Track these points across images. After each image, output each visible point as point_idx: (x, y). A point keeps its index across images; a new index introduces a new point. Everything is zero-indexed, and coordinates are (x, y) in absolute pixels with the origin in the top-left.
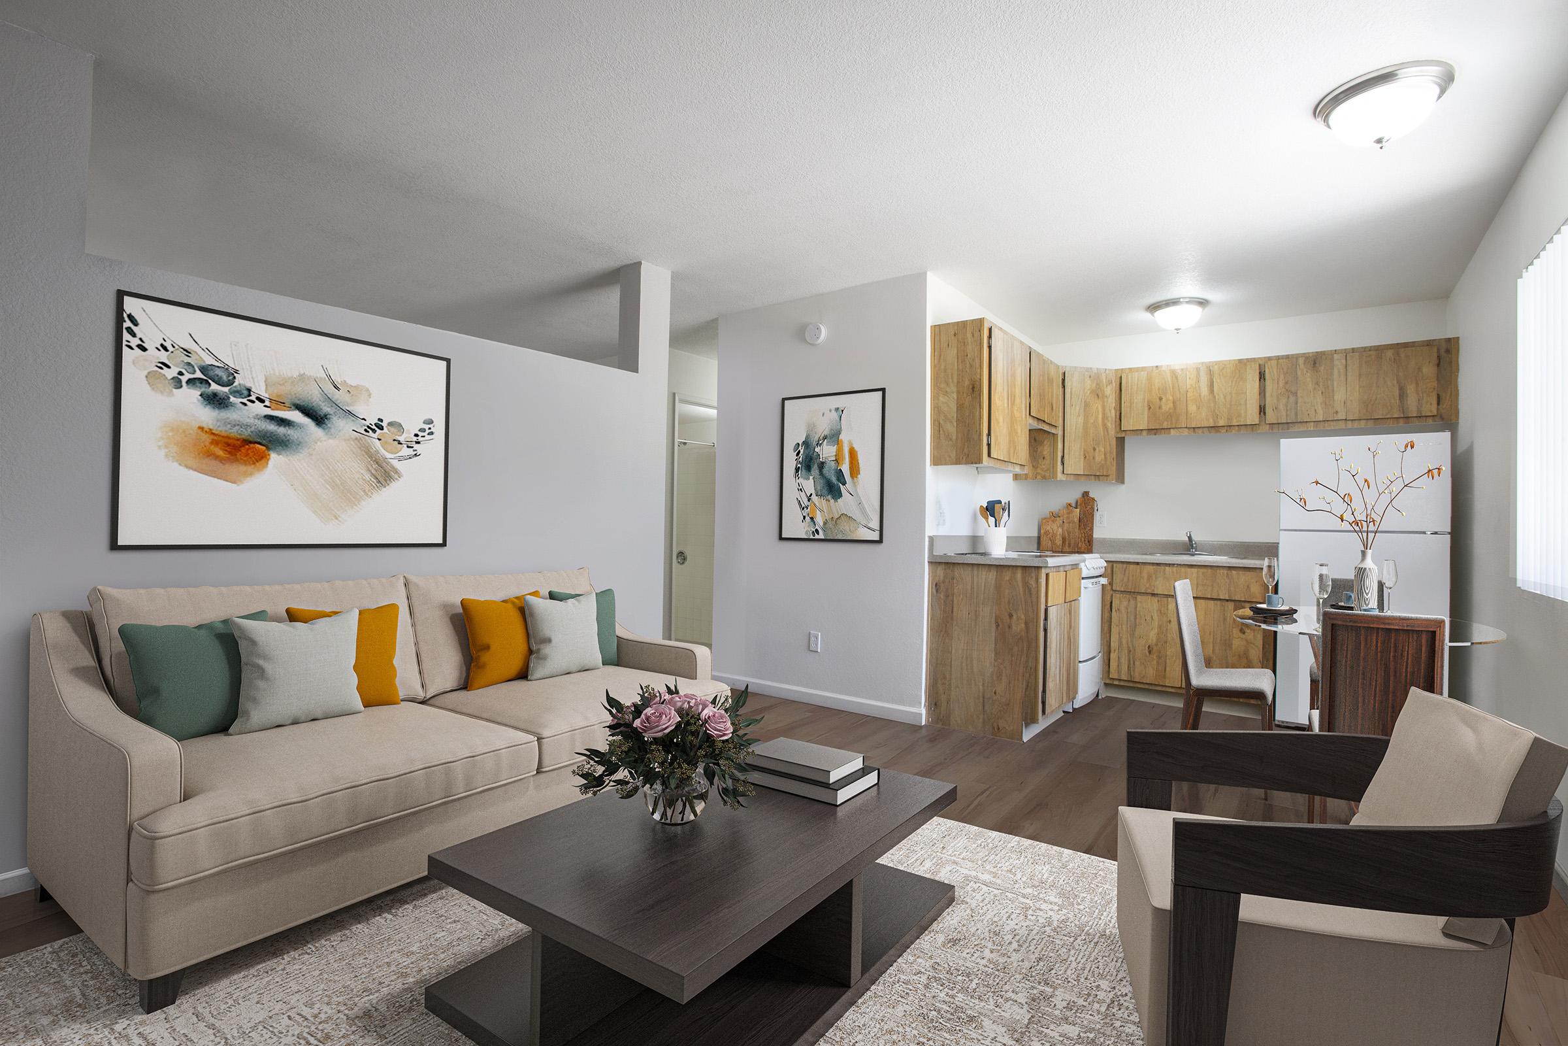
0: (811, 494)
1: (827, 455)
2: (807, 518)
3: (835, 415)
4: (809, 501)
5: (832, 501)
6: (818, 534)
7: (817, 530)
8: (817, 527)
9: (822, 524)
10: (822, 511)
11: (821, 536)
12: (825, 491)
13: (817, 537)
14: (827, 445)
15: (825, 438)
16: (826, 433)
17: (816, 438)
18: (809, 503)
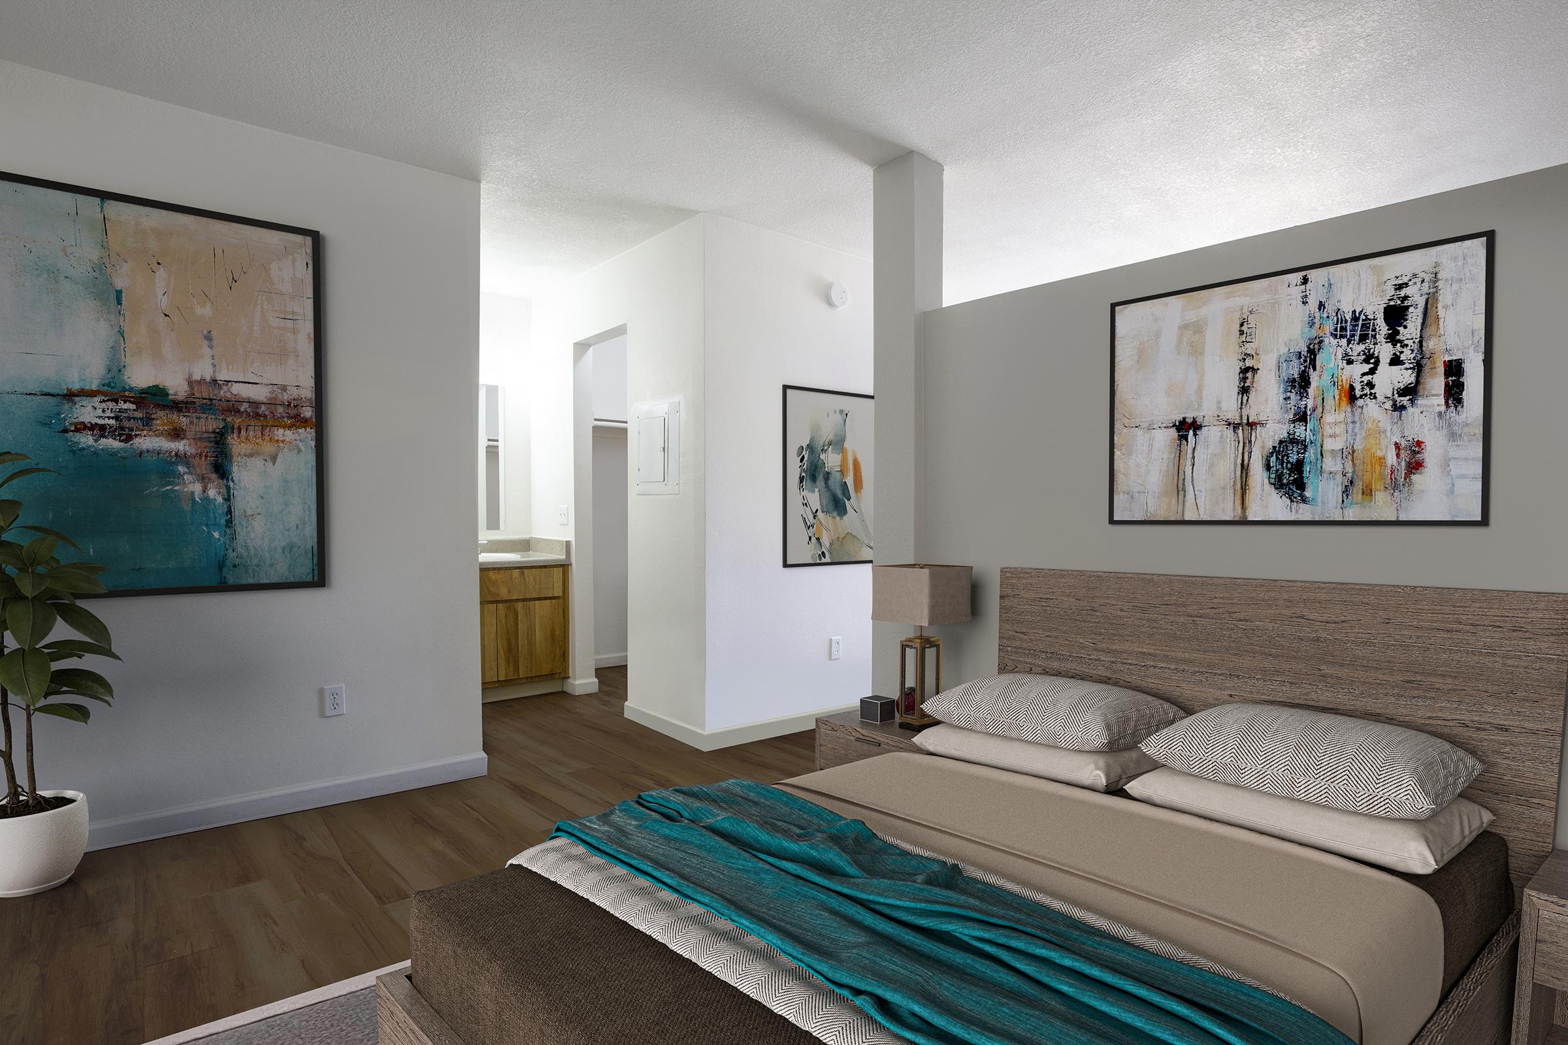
0: (817, 510)
1: (833, 465)
2: (813, 539)
3: (839, 418)
4: (815, 518)
5: (838, 518)
6: (825, 558)
7: (823, 553)
8: (824, 550)
9: (828, 545)
10: (828, 530)
11: (828, 560)
12: (831, 507)
13: (823, 560)
14: (832, 453)
15: (830, 444)
16: (831, 437)
17: (821, 443)
18: (814, 521)
